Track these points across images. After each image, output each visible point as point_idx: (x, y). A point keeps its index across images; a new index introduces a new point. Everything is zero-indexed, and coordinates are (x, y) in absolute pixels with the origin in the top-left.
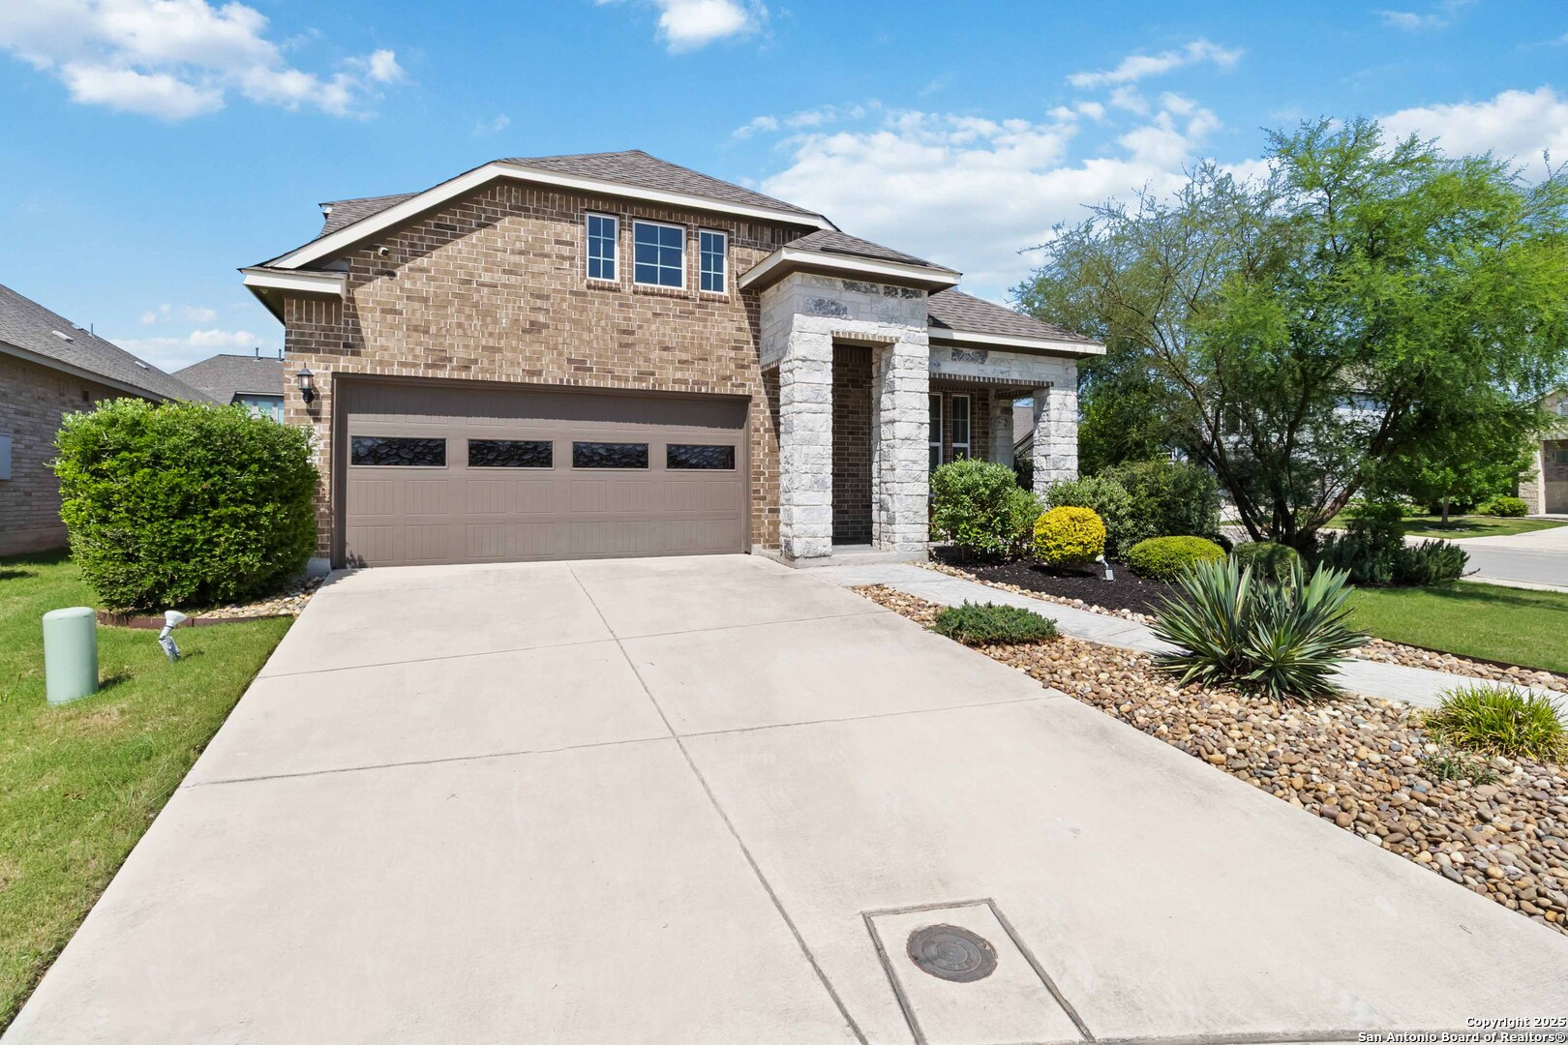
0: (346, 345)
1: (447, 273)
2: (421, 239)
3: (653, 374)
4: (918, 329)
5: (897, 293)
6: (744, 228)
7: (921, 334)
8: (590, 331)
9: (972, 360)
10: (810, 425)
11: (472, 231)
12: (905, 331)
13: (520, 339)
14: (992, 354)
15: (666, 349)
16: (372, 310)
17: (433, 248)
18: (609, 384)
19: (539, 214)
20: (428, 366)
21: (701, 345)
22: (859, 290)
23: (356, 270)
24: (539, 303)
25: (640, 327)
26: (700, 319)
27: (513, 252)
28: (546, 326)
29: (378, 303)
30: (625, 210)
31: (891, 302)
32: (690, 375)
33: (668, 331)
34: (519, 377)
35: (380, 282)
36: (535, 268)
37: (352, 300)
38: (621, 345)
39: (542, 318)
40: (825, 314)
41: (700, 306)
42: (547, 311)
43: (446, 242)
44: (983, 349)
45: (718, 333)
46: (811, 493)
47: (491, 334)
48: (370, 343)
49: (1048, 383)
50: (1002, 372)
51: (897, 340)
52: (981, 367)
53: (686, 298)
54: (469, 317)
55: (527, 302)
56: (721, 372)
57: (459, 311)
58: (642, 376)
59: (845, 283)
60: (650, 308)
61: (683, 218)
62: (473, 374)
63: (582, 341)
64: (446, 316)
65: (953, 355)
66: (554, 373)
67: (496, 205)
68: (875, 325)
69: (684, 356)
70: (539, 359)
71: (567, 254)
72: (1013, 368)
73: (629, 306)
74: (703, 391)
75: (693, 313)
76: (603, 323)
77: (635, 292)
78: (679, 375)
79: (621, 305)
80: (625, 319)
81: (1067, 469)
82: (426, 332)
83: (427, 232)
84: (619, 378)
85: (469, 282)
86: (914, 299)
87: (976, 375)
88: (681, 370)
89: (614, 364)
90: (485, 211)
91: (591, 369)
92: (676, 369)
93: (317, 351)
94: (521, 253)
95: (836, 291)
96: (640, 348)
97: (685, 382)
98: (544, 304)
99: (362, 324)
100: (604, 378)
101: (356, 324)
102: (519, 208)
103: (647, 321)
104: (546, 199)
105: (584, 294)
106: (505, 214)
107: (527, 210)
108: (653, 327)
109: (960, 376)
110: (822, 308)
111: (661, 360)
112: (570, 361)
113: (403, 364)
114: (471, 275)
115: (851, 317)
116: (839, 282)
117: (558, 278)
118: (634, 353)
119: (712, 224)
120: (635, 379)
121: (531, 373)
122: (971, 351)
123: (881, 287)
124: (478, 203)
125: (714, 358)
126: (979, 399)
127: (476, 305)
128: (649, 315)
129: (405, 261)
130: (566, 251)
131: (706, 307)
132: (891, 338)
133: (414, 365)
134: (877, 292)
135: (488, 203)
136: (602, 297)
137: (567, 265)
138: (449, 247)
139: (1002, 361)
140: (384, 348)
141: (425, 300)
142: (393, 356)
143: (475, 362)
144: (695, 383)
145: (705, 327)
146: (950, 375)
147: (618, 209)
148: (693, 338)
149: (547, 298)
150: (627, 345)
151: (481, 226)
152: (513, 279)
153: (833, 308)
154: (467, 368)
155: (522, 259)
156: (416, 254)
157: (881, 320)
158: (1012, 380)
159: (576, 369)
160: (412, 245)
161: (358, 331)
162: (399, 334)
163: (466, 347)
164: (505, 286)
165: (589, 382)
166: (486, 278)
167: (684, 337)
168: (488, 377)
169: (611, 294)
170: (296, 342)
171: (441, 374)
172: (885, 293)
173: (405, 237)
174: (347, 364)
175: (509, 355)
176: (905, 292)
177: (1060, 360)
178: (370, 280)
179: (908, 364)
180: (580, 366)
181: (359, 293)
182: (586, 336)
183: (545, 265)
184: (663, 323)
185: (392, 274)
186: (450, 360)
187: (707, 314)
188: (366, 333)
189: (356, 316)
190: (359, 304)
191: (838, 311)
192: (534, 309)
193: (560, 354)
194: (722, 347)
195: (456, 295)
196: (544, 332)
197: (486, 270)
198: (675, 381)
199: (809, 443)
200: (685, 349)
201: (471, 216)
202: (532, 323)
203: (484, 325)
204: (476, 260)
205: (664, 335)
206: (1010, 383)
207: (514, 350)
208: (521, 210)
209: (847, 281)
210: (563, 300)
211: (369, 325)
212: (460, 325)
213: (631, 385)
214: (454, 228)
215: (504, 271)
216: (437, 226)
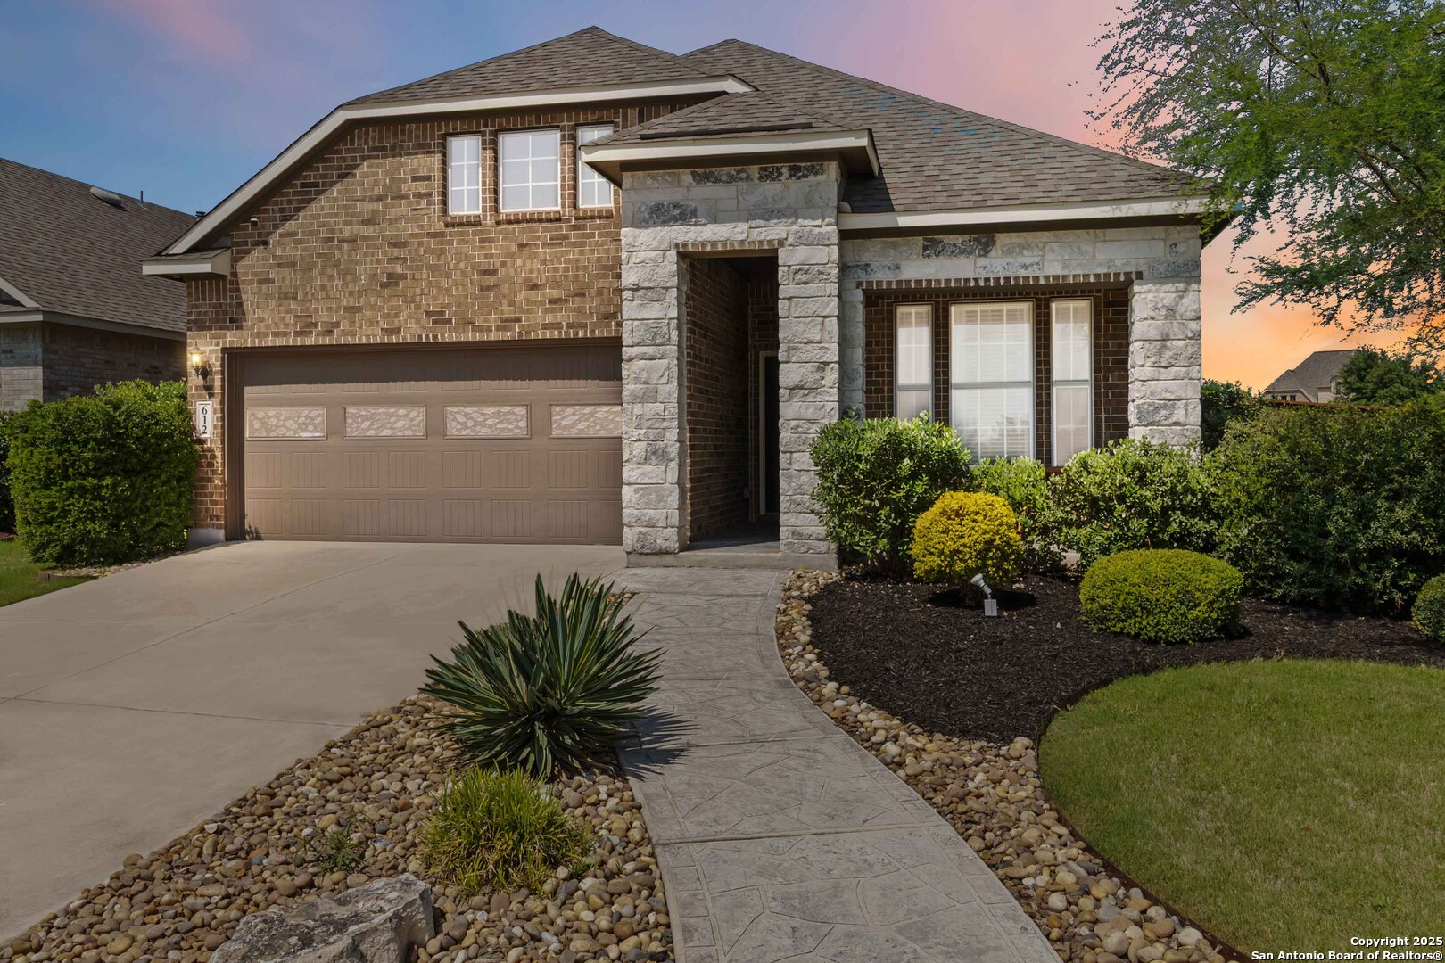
0: (232, 320)
1: (311, 233)
2: (290, 202)
3: (518, 320)
4: (818, 222)
5: (780, 174)
6: (633, 113)
7: (824, 229)
8: (448, 276)
9: (962, 252)
10: (644, 376)
11: (333, 184)
12: (795, 228)
13: (379, 295)
14: (1002, 238)
15: (534, 287)
16: (251, 282)
17: (298, 210)
18: (470, 336)
19: (396, 151)
20: (297, 334)
21: (577, 276)
22: (717, 180)
23: (238, 244)
24: (396, 252)
25: (503, 264)
26: (574, 245)
27: (371, 200)
28: (403, 277)
29: (255, 274)
30: (486, 125)
31: (771, 189)
32: (563, 317)
33: (537, 265)
34: (378, 338)
35: (257, 253)
36: (392, 213)
37: (235, 274)
38: (481, 289)
39: (399, 270)
40: (664, 223)
41: (575, 228)
42: (405, 259)
43: (310, 201)
44: (984, 236)
45: (599, 259)
46: (647, 468)
47: (351, 293)
48: (249, 316)
49: (1128, 274)
50: (1024, 266)
51: (781, 243)
52: (982, 261)
53: (558, 220)
54: (331, 278)
55: (385, 253)
56: (603, 309)
57: (322, 272)
58: (507, 323)
59: (694, 175)
60: (514, 240)
61: (553, 119)
62: (336, 339)
63: (440, 289)
64: (310, 280)
65: (925, 248)
66: (413, 331)
67: (354, 151)
68: (743, 226)
69: (556, 293)
70: (397, 315)
71: (424, 191)
72: (1049, 256)
73: (490, 241)
74: (580, 336)
75: (566, 237)
76: (462, 265)
77: (498, 223)
78: (549, 319)
79: (482, 241)
80: (486, 257)
81: (1176, 424)
82: (295, 299)
83: (294, 194)
84: (480, 329)
85: (330, 240)
86: (812, 178)
87: (971, 275)
88: (553, 311)
89: (474, 313)
90: (344, 160)
91: (450, 321)
92: (546, 311)
93: (210, 328)
94: (380, 198)
95: (685, 189)
96: (504, 290)
97: (558, 326)
98: (403, 253)
99: (244, 297)
100: (465, 330)
101: (239, 298)
102: (375, 149)
103: (512, 256)
104: (403, 132)
105: (442, 234)
106: (363, 159)
107: (384, 149)
108: (519, 262)
109: (938, 281)
110: (660, 215)
111: (528, 301)
112: (428, 314)
113: (276, 334)
114: (332, 232)
115: (704, 221)
116: (686, 176)
117: (415, 220)
118: (496, 297)
119: (590, 118)
120: (498, 328)
121: (390, 332)
122: (958, 239)
123: (754, 170)
124: (338, 152)
125: (593, 292)
126: (1108, 305)
127: (337, 264)
128: (514, 248)
129: (276, 227)
130: (423, 187)
131: (583, 227)
132: (770, 242)
133: (286, 334)
134: (748, 178)
135: (348, 151)
136: (462, 234)
137: (424, 203)
138: (313, 205)
139: (1027, 247)
140: (261, 320)
141: (293, 265)
142: (268, 326)
143: (337, 324)
144: (569, 326)
145: (582, 253)
146: (919, 282)
147: (478, 125)
148: (566, 269)
149: (404, 245)
150: (489, 288)
151: (342, 177)
152: (370, 230)
153: (677, 212)
154: (330, 332)
155: (379, 206)
156: (285, 219)
157: (752, 217)
158: (1047, 277)
159: (435, 322)
160: (282, 210)
161: (240, 305)
162: (273, 304)
163: (329, 309)
164: (364, 238)
165: (449, 336)
166: (346, 233)
167: (556, 269)
168: (349, 340)
169: (471, 230)
170: (195, 322)
171: (310, 341)
172: (761, 178)
173: (276, 203)
174: (233, 339)
175: (368, 313)
176: (794, 171)
177: (1159, 231)
178: (248, 252)
179: (799, 277)
180: (438, 318)
181: (241, 267)
182: (444, 283)
183: (402, 208)
184: (530, 256)
185: (266, 243)
186: (315, 325)
187: (584, 236)
188: (247, 307)
189: (238, 290)
190: (241, 278)
191: (684, 215)
192: (392, 260)
193: (418, 307)
194: (604, 276)
195: (320, 256)
196: (402, 284)
197: (346, 224)
198: (545, 326)
199: (643, 399)
200: (556, 284)
201: (332, 168)
202: (390, 276)
203: (345, 284)
204: (337, 215)
205: (531, 270)
206: (1042, 282)
207: (373, 307)
208: (380, 151)
209: (700, 170)
210: (421, 244)
211: (249, 296)
212: (323, 287)
213: (495, 336)
214: (317, 185)
215: (364, 223)
216: (303, 185)
